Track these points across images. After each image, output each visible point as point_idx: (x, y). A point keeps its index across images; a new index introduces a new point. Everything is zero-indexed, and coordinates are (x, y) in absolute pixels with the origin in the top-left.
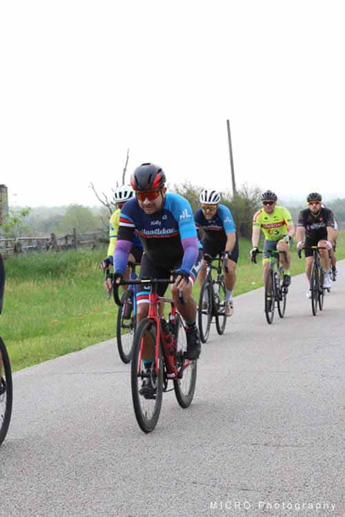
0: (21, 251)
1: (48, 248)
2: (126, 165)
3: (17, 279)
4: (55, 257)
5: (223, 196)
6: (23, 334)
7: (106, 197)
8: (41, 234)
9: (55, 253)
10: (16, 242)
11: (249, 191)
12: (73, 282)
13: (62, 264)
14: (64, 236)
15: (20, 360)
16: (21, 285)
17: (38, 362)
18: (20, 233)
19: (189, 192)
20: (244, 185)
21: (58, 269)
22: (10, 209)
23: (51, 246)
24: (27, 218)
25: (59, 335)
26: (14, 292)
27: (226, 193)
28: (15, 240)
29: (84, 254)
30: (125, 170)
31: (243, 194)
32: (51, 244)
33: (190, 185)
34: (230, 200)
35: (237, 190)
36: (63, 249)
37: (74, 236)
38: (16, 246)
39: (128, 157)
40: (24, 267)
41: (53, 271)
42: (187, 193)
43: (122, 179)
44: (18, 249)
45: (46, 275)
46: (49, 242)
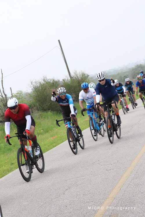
2: (2, 78)
11: (79, 76)
20: (75, 73)
30: (2, 81)
31: (76, 77)
34: (69, 83)
35: (72, 76)
39: (2, 74)
42: (44, 84)
43: (2, 86)
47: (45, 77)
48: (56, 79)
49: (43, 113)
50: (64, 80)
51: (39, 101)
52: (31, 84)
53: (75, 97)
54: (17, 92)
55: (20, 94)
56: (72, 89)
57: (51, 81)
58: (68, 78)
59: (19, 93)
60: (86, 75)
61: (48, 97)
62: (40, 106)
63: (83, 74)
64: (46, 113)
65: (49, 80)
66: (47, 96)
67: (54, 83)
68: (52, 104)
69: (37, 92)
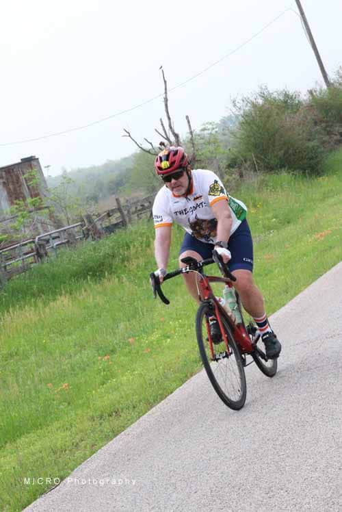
0: (46, 254)
2: (166, 93)
3: (43, 296)
5: (315, 94)
7: (151, 144)
13: (106, 255)
14: (106, 214)
21: (103, 264)
23: (91, 233)
26: (40, 319)
27: (318, 88)
28: (34, 242)
29: (136, 233)
30: (166, 100)
35: (332, 81)
36: (106, 232)
37: (120, 210)
38: (37, 250)
39: (165, 82)
40: (54, 277)
41: (96, 271)
42: (263, 106)
43: (165, 114)
44: (42, 252)
45: (85, 278)
46: (85, 228)
47: (264, 88)
48: (291, 92)
49: (268, 176)
50: (311, 92)
51: (256, 146)
52: (235, 105)
54: (203, 127)
55: (210, 132)
56: (334, 112)
57: (279, 95)
58: (321, 87)
59: (209, 129)
61: (277, 135)
62: (261, 159)
64: (276, 175)
65: (275, 95)
66: (277, 132)
67: (286, 102)
68: (290, 152)
69: (249, 124)
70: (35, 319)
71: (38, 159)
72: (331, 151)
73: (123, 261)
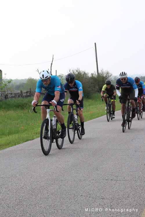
0: (8, 98)
1: (19, 97)
2: (52, 62)
3: (6, 109)
4: (22, 101)
6: (8, 133)
8: (16, 91)
9: (22, 99)
10: (6, 94)
11: (104, 73)
12: (30, 111)
13: (25, 103)
14: (26, 92)
15: (8, 144)
16: (8, 112)
17: (15, 145)
18: (7, 90)
19: (79, 73)
20: (102, 71)
22: (3, 80)
23: (20, 96)
24: (10, 84)
25: (24, 134)
26: (5, 115)
27: (94, 74)
28: (5, 93)
30: (52, 64)
31: (101, 74)
32: (21, 95)
33: (79, 70)
34: (96, 77)
35: (99, 73)
36: (25, 97)
37: (30, 92)
38: (5, 96)
40: (9, 105)
41: (22, 106)
44: (7, 97)
45: (18, 108)
46: (19, 94)
48: (86, 72)
50: (92, 74)
52: (70, 71)
53: (98, 89)
54: (60, 75)
55: (61, 77)
56: (97, 82)
60: (110, 74)
63: (108, 73)
67: (84, 75)
70: (3, 114)
71: (2, 71)
72: (94, 93)
73: (30, 106)
